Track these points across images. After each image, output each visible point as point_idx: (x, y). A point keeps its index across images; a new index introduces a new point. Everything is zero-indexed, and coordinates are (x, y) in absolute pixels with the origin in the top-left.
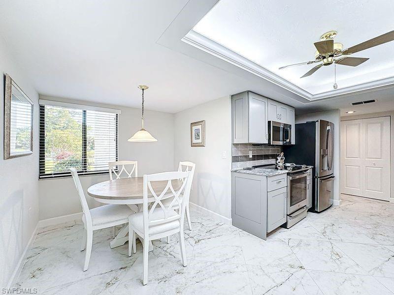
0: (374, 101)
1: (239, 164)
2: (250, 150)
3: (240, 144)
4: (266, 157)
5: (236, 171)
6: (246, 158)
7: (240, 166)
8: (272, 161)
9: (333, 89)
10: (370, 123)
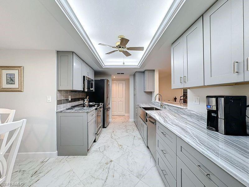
0: (124, 74)
1: (62, 106)
2: (69, 95)
3: (63, 90)
4: (78, 99)
5: (61, 112)
6: (67, 101)
7: (63, 107)
8: (81, 102)
9: (123, 64)
10: (120, 83)
